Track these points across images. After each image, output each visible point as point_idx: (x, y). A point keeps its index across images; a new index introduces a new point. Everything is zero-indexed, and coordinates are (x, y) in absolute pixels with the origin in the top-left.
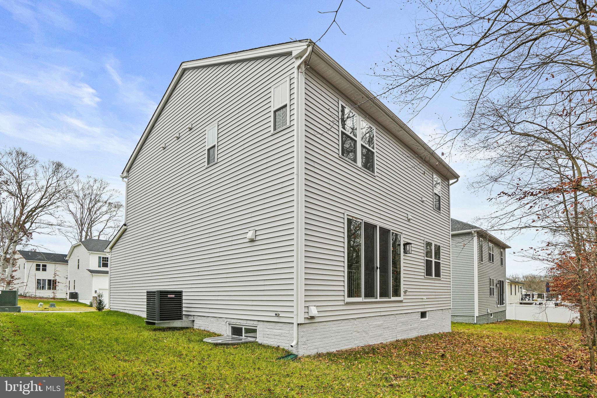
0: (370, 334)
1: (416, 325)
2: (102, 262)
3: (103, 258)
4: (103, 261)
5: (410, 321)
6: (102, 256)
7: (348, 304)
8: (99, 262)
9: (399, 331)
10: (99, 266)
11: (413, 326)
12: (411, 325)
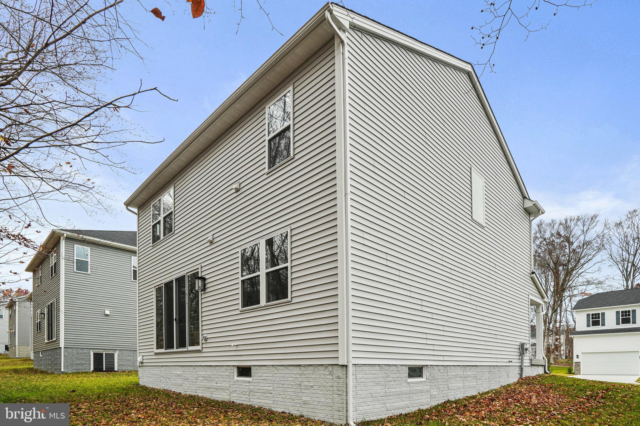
0: (172, 381)
1: (226, 385)
2: (591, 320)
3: (593, 315)
4: (593, 318)
5: (216, 376)
6: (591, 313)
7: (156, 354)
8: (588, 321)
9: (200, 386)
10: (588, 326)
11: (219, 385)
12: (216, 383)
